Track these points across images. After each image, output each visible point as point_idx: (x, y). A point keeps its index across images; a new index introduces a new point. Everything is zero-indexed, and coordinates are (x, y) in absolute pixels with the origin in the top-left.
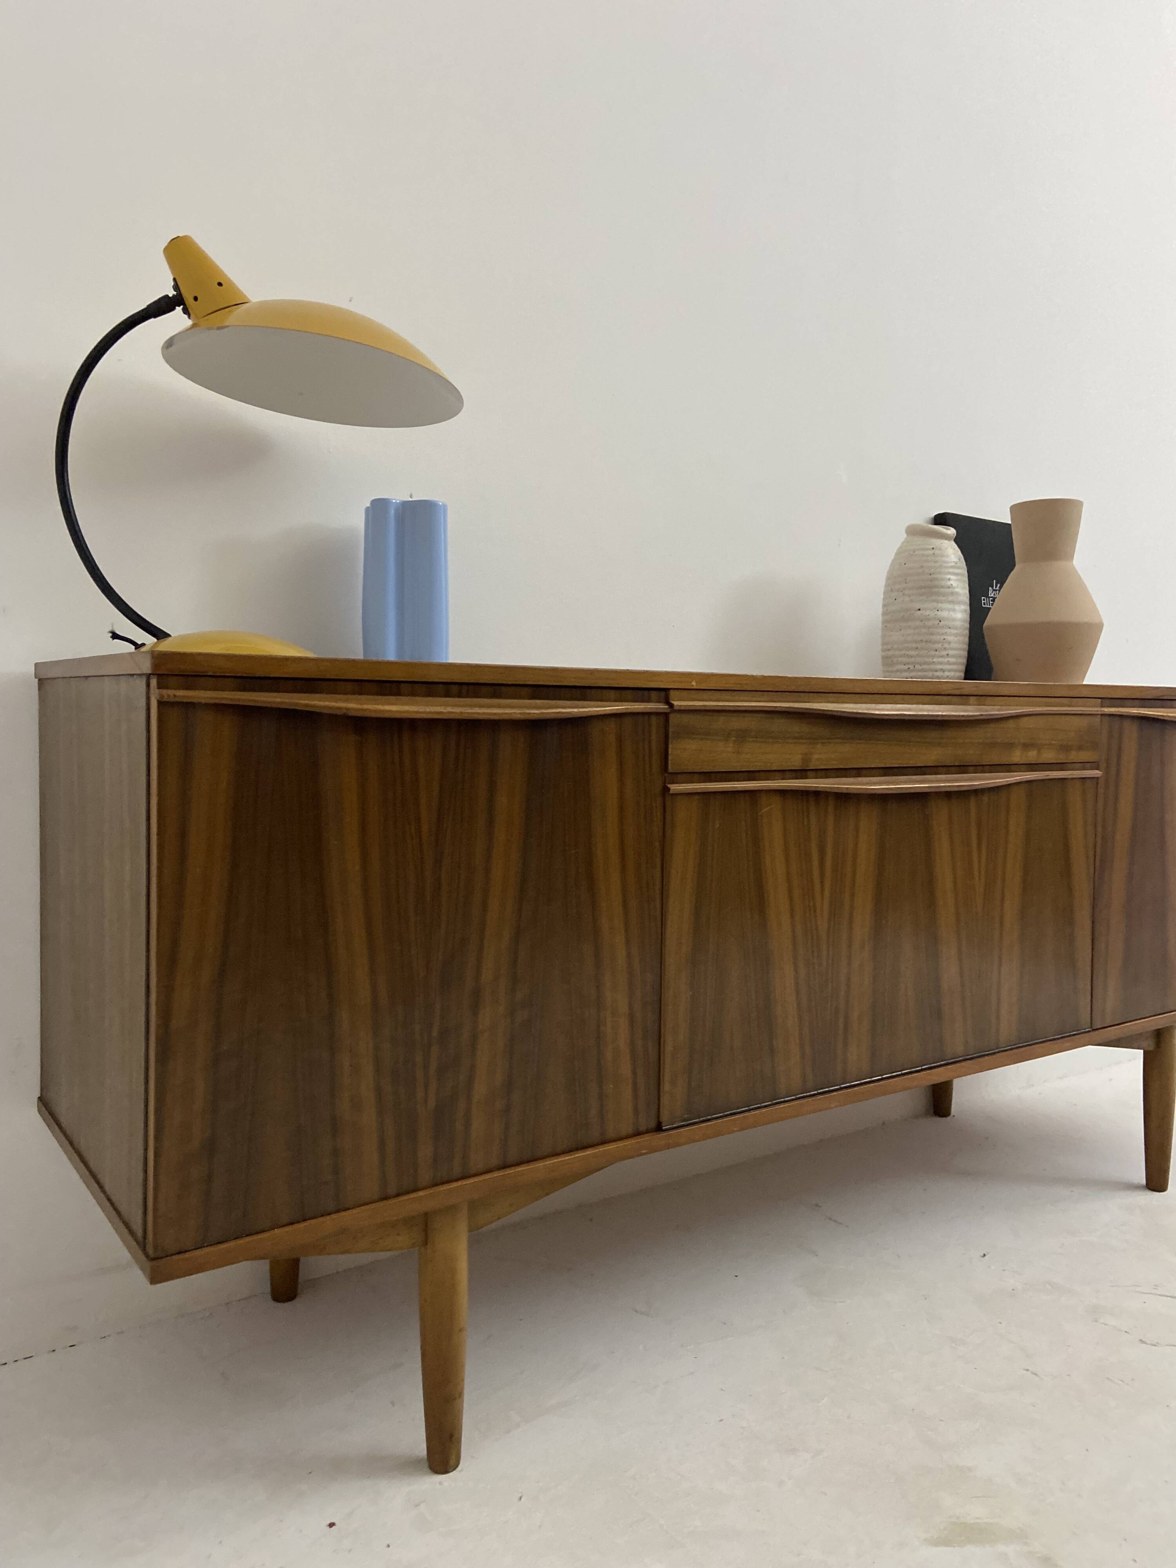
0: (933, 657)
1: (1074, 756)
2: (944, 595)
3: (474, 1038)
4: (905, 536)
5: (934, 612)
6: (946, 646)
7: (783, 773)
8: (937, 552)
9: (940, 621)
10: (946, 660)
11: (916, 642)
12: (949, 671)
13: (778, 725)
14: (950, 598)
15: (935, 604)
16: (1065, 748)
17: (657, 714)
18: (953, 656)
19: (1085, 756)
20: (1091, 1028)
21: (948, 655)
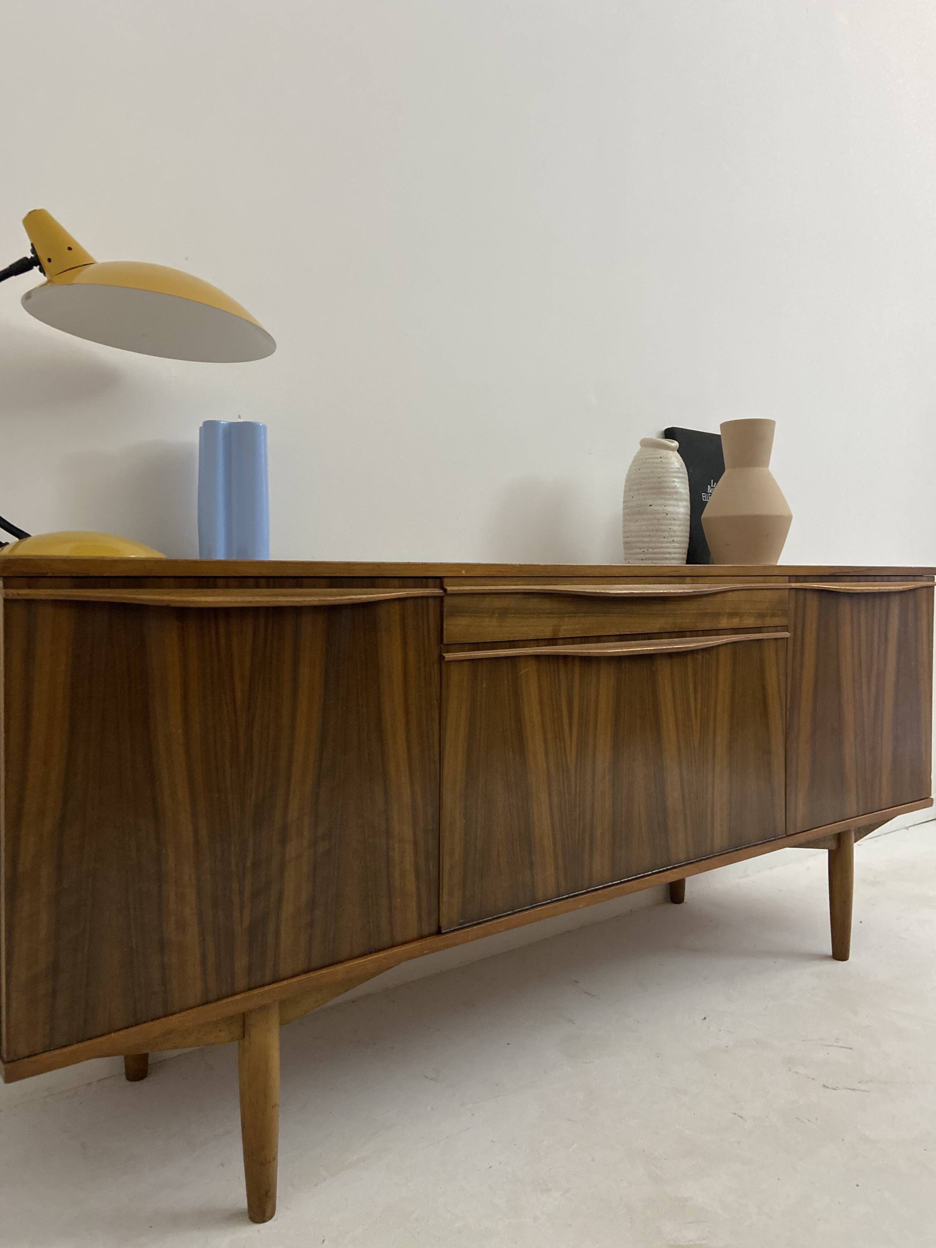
0: (662, 543)
1: (768, 622)
2: (670, 494)
3: (282, 867)
4: (640, 447)
5: (662, 507)
6: (672, 534)
7: (538, 642)
8: (664, 460)
9: (667, 515)
10: (673, 545)
11: (649, 531)
12: (675, 553)
13: (533, 603)
14: (675, 497)
15: (663, 501)
16: (762, 616)
17: (435, 597)
18: (677, 542)
19: (776, 621)
20: (786, 834)
21: (673, 541)
